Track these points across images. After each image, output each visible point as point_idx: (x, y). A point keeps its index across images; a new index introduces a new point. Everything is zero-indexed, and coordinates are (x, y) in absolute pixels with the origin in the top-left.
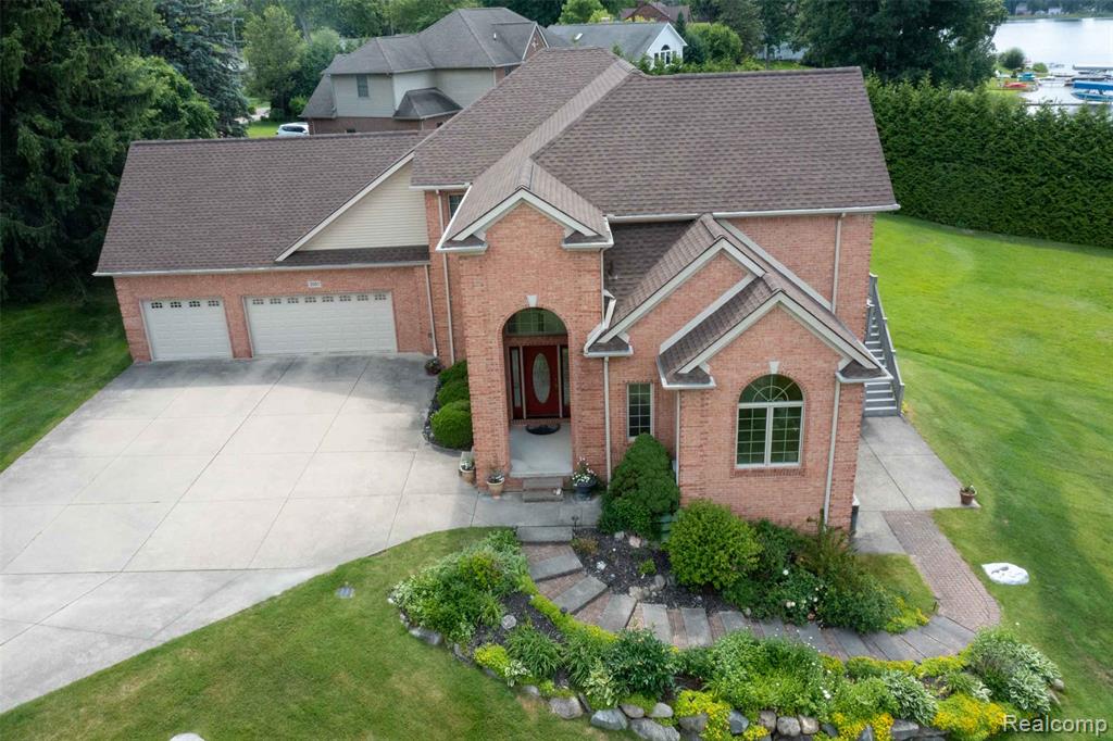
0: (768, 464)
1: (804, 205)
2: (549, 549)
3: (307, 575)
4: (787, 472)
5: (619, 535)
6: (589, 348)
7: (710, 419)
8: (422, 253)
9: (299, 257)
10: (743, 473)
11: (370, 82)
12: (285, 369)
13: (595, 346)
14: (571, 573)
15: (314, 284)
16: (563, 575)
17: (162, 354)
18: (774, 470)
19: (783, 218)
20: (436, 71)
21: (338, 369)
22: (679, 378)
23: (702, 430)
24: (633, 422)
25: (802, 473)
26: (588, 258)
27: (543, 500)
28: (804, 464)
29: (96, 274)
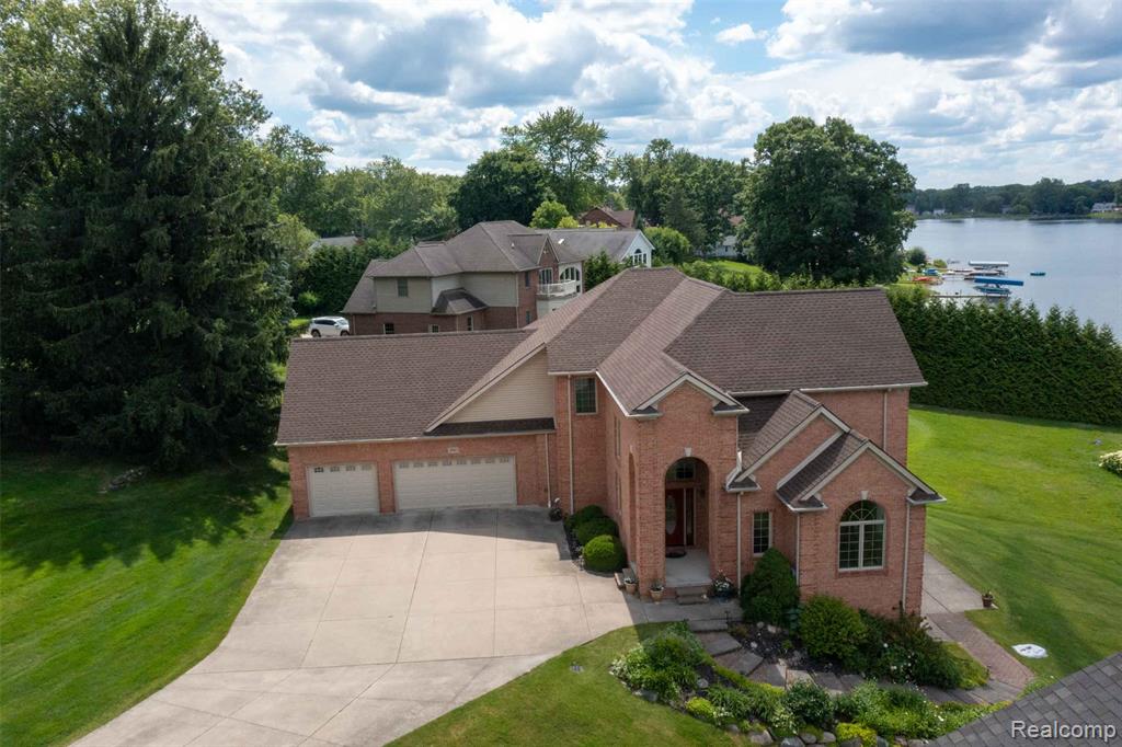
0: (861, 568)
1: (862, 383)
2: (712, 636)
3: (543, 659)
4: (876, 573)
5: (760, 624)
6: (730, 486)
7: (820, 534)
8: (547, 424)
9: (445, 429)
10: (845, 574)
11: (410, 284)
12: (429, 520)
13: (734, 484)
14: (734, 650)
15: (454, 450)
16: (729, 652)
17: (317, 511)
18: (867, 572)
19: (847, 392)
20: (464, 275)
21: (473, 519)
22: (801, 503)
23: (815, 542)
24: (756, 541)
25: (885, 573)
26: (728, 421)
27: (695, 603)
28: (886, 567)
29: (276, 444)
